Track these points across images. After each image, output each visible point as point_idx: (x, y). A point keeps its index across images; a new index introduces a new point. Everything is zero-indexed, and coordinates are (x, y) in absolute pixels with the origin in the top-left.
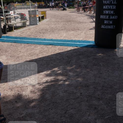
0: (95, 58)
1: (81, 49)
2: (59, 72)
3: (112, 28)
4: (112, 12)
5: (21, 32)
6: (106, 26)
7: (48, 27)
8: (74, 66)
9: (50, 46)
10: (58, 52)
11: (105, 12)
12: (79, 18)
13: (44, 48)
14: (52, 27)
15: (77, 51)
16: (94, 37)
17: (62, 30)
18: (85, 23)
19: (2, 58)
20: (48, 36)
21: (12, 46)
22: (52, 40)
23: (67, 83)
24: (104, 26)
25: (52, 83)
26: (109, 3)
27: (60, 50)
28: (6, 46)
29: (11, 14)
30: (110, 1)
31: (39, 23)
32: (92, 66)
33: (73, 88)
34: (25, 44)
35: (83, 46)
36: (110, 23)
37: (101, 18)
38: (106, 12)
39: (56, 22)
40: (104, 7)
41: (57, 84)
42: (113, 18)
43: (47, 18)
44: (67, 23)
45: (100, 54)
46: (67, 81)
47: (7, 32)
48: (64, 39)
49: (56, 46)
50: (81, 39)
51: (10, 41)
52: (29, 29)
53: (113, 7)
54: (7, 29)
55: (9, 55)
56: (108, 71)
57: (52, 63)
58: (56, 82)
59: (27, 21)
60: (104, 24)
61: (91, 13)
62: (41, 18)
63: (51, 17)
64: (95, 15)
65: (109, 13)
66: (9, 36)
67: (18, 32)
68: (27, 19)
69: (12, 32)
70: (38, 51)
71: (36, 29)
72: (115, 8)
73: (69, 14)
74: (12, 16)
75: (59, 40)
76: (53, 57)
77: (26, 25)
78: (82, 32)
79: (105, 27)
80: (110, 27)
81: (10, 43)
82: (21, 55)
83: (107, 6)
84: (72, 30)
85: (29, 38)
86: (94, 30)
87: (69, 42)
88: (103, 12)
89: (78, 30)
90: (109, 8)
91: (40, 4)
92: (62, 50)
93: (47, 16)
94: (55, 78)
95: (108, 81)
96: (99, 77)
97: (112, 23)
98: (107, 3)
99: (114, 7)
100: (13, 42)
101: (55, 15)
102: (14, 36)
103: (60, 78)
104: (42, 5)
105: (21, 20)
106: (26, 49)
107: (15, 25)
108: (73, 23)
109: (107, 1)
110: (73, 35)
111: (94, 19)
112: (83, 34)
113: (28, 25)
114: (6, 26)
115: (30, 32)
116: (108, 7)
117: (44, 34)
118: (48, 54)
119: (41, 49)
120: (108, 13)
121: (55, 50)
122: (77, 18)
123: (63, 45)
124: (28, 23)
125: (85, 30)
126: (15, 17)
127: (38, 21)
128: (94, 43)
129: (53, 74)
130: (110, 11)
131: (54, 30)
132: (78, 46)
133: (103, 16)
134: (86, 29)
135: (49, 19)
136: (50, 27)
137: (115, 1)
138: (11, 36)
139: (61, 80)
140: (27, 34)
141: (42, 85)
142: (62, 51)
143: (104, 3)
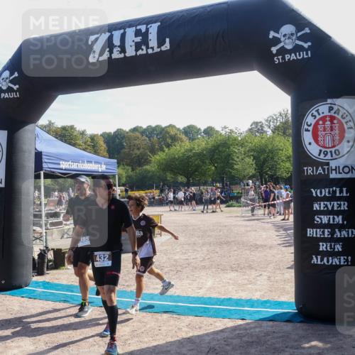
1: (256, 327)
3: (342, 263)
4: (339, 219)
6: (325, 259)
9: (165, 316)
10: (185, 337)
11: (318, 219)
12: (254, 233)
13: (146, 323)
14: (175, 261)
15: (241, 332)
17: (204, 267)
18: (271, 247)
24: (319, 257)
26: (327, 195)
27: (194, 328)
30: (331, 190)
35: (261, 317)
36: (336, 250)
37: (308, 235)
38: (321, 219)
39: (189, 244)
40: (316, 206)
42: (342, 236)
44: (218, 250)
48: (208, 296)
49: (182, 317)
50: (256, 296)
53: (340, 205)
60: (318, 253)
61: (288, 219)
65: (331, 222)
70: (128, 330)
72: (346, 208)
73: (227, 224)
75: (194, 297)
78: (261, 275)
79: (321, 261)
80: (336, 261)
83: (322, 203)
84: (231, 267)
87: (220, 305)
88: (314, 220)
89: (250, 267)
90: (330, 209)
92: (200, 328)
97: (342, 248)
98: (323, 194)
99: (344, 206)
100: (60, 301)
101: (186, 226)
104: (154, 198)
108: (235, 248)
109: (323, 190)
110: (233, 284)
112: (262, 281)
114: (45, 253)
116: (326, 206)
120: (327, 222)
121: (179, 329)
122: (249, 233)
123: (203, 314)
125: (269, 269)
130: (331, 217)
131: (179, 268)
132: (247, 317)
133: (315, 230)
134: (271, 265)
136: (169, 259)
137: (344, 189)
143: (314, 195)
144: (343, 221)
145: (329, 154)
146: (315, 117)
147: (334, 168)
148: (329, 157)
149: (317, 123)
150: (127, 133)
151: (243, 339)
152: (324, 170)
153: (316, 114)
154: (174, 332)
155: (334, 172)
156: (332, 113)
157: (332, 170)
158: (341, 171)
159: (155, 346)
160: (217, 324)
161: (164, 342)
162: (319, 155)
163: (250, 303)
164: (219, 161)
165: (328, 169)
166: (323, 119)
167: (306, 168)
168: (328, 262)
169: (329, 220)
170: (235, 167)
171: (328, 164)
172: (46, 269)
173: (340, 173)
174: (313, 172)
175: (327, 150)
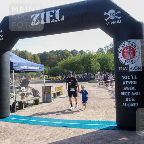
1: (100, 132)
4: (133, 88)
5: (31, 111)
6: (128, 104)
7: (63, 105)
9: (64, 128)
10: (72, 137)
11: (125, 88)
12: (100, 93)
13: (56, 131)
15: (95, 134)
18: (107, 99)
19: (5, 142)
21: (19, 127)
24: (125, 104)
26: (128, 78)
27: (75, 133)
28: (13, 127)
29: (23, 91)
30: (130, 76)
34: (34, 125)
35: (103, 128)
36: (132, 100)
37: (121, 95)
38: (126, 88)
40: (124, 83)
42: (135, 95)
43: (63, 94)
47: (16, 110)
48: (81, 120)
49: (71, 129)
50: (101, 119)
51: (18, 122)
52: (42, 107)
53: (134, 83)
55: (15, 138)
59: (40, 98)
60: (125, 102)
62: (56, 94)
65: (130, 89)
66: (18, 115)
67: (28, 110)
68: (40, 96)
70: (49, 134)
71: (50, 108)
72: (136, 84)
75: (75, 120)
77: (39, 103)
78: (103, 111)
79: (126, 105)
80: (132, 105)
81: (17, 124)
82: (28, 139)
83: (126, 82)
84: (91, 108)
87: (86, 123)
88: (123, 89)
89: (98, 108)
90: (130, 84)
91: (57, 78)
92: (78, 133)
93: (63, 92)
97: (135, 100)
99: (135, 83)
100: (21, 123)
102: (23, 115)
105: (33, 97)
106: (35, 131)
108: (92, 100)
109: (127, 76)
110: (91, 115)
112: (103, 113)
113: (40, 103)
114: (15, 103)
116: (128, 83)
119: (53, 132)
120: (128, 89)
121: (69, 133)
122: (98, 93)
123: (79, 127)
124: (41, 100)
125: (106, 108)
127: (53, 98)
130: (130, 87)
132: (97, 128)
133: (124, 93)
136: (65, 104)
137: (135, 76)
138: (20, 115)
143: (123, 78)
144: (135, 89)
145: (129, 62)
146: (123, 47)
147: (131, 67)
148: (129, 63)
149: (124, 49)
150: (48, 53)
151: (95, 137)
152: (127, 68)
153: (123, 46)
154: (67, 135)
155: (131, 69)
156: (130, 45)
157: (130, 68)
158: (134, 69)
159: (60, 141)
160: (85, 131)
161: (64, 139)
162: (125, 62)
163: (98, 122)
164: (85, 64)
166: (126, 48)
167: (119, 68)
168: (129, 105)
169: (129, 89)
170: (92, 66)
171: (129, 66)
173: (133, 69)
174: (122, 69)
175: (128, 60)
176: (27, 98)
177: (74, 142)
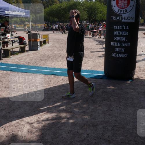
0: (105, 92)
2: (62, 108)
3: (124, 57)
4: (124, 39)
5: (18, 59)
6: (117, 55)
7: (50, 53)
8: (81, 101)
9: (52, 76)
10: (61, 84)
12: (87, 43)
13: (45, 79)
14: (55, 54)
16: (104, 66)
20: (50, 64)
21: (7, 75)
22: (54, 69)
23: (71, 121)
24: (115, 54)
25: (53, 121)
26: (120, 28)
27: (64, 81)
28: (1, 74)
29: (8, 38)
30: (122, 26)
31: (41, 48)
32: (101, 101)
33: (78, 127)
34: (22, 73)
35: (92, 77)
36: (122, 51)
37: (111, 45)
38: (117, 38)
39: (60, 47)
40: (115, 33)
41: (59, 122)
42: (125, 46)
43: (49, 42)
45: (111, 87)
46: (71, 119)
49: (59, 77)
50: (88, 69)
51: (5, 69)
52: (28, 55)
53: (125, 33)
54: (3, 54)
55: (4, 86)
56: (120, 107)
57: (54, 97)
58: (59, 120)
59: (26, 45)
60: (115, 52)
61: (101, 38)
62: (42, 42)
63: (54, 41)
64: (104, 40)
65: (121, 40)
66: (4, 63)
67: (14, 58)
68: (26, 44)
69: (7, 58)
71: (36, 56)
72: (127, 35)
74: (9, 40)
75: (63, 69)
76: (55, 90)
77: (25, 51)
78: (90, 60)
80: (121, 56)
81: (5, 71)
83: (118, 32)
85: (27, 66)
86: (104, 58)
88: (114, 39)
90: (121, 34)
93: (49, 41)
94: (57, 115)
95: (119, 119)
96: (109, 115)
98: (119, 28)
99: (127, 34)
100: (9, 71)
101: (59, 39)
102: (10, 63)
103: (63, 115)
105: (19, 45)
107: (12, 50)
109: (119, 27)
111: (104, 46)
112: (91, 63)
114: (1, 51)
115: (29, 59)
116: (119, 33)
117: (45, 61)
118: (49, 86)
121: (58, 81)
124: (27, 48)
125: (93, 58)
126: (12, 41)
127: (39, 46)
128: (104, 74)
129: (55, 110)
130: (121, 38)
131: (57, 57)
133: (114, 43)
134: (94, 56)
135: (51, 44)
136: (52, 53)
137: (127, 27)
138: (6, 63)
139: (64, 118)
140: (26, 61)
141: (41, 123)
142: (66, 83)
143: (115, 28)
144: (126, 40)
145: (123, 11)
147: (124, 17)
148: (122, 12)
152: (120, 18)
154: (56, 82)
155: (124, 19)
157: (123, 18)
158: (127, 19)
159: (50, 88)
161: (53, 86)
162: (118, 11)
163: (86, 71)
165: (121, 18)
167: (112, 17)
168: (118, 56)
169: (120, 39)
171: (121, 16)
172: (1, 57)
173: (126, 20)
175: (122, 9)
176: (12, 46)
177: (64, 89)
